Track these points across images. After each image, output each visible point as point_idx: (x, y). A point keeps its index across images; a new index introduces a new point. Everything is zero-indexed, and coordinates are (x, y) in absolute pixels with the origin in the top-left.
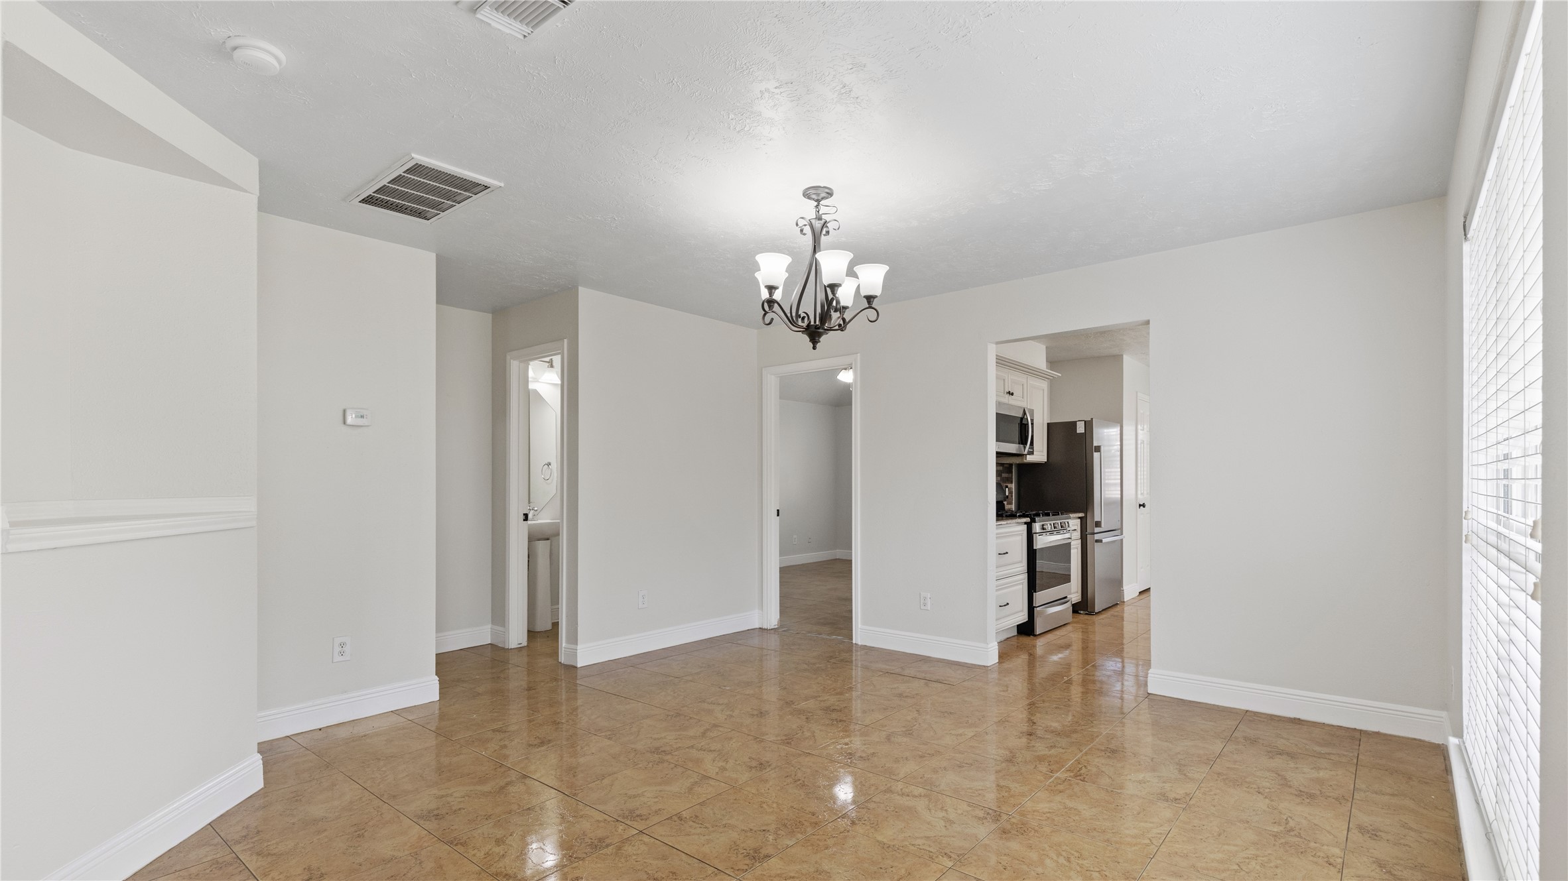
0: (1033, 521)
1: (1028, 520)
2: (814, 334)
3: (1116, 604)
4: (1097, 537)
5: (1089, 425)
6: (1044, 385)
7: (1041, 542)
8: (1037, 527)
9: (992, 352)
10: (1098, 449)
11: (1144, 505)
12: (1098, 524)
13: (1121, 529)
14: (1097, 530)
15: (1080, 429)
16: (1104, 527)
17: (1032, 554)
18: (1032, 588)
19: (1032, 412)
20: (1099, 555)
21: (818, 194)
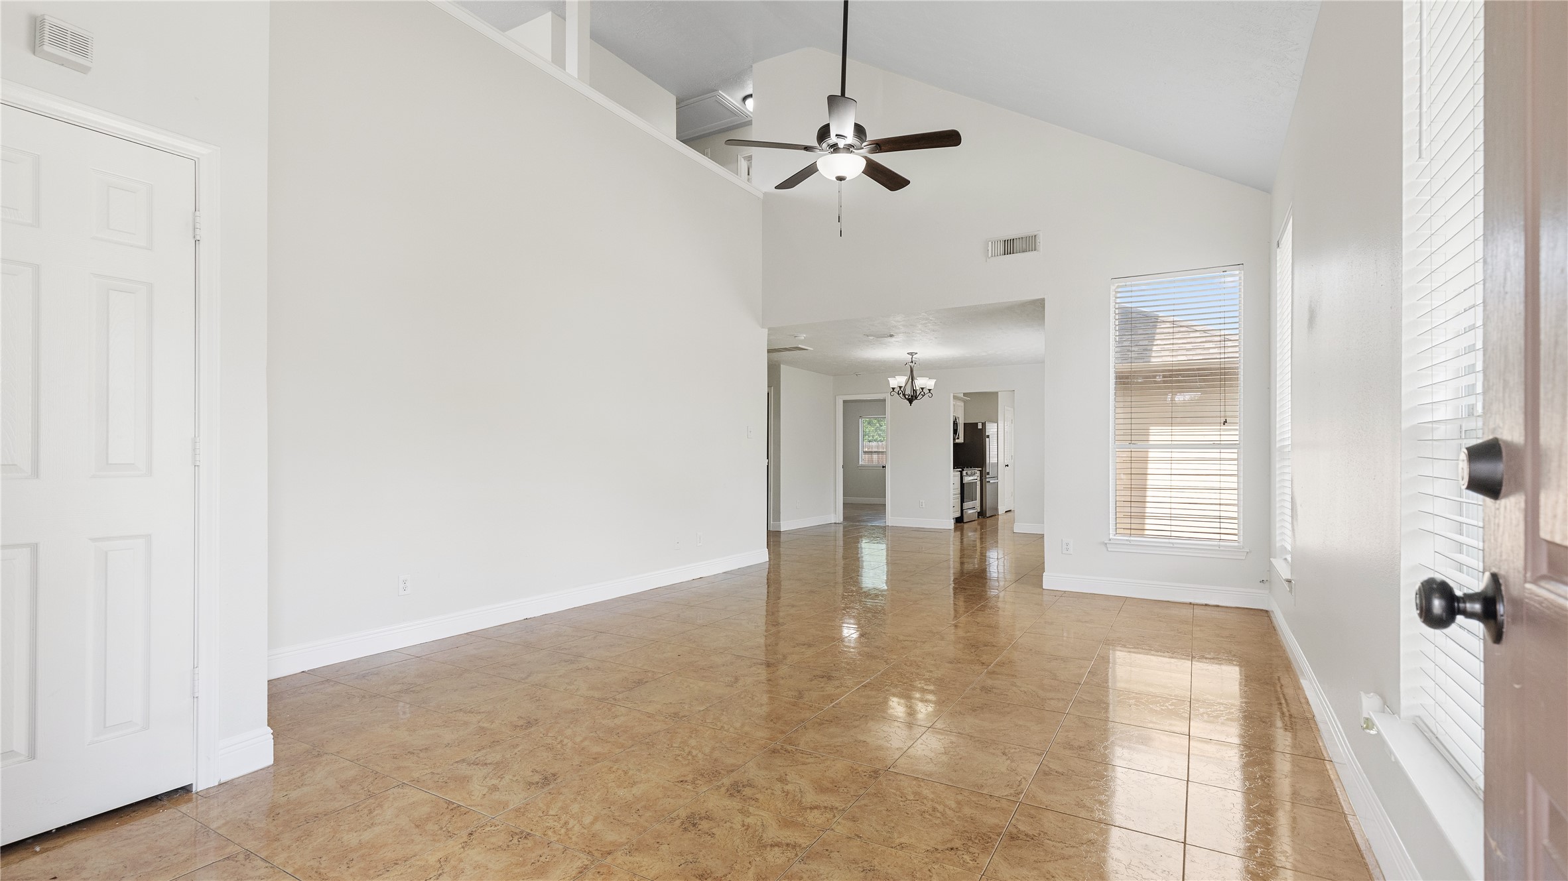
0: (963, 470)
1: (960, 470)
2: (911, 401)
3: (995, 515)
4: (987, 480)
5: (984, 424)
6: (962, 404)
7: (967, 479)
8: (964, 473)
9: (952, 395)
10: (988, 437)
11: (1007, 466)
12: (988, 474)
13: (997, 477)
14: (987, 476)
15: (980, 426)
16: (991, 475)
17: (962, 485)
18: (962, 501)
19: (958, 418)
20: (988, 487)
21: (911, 354)
